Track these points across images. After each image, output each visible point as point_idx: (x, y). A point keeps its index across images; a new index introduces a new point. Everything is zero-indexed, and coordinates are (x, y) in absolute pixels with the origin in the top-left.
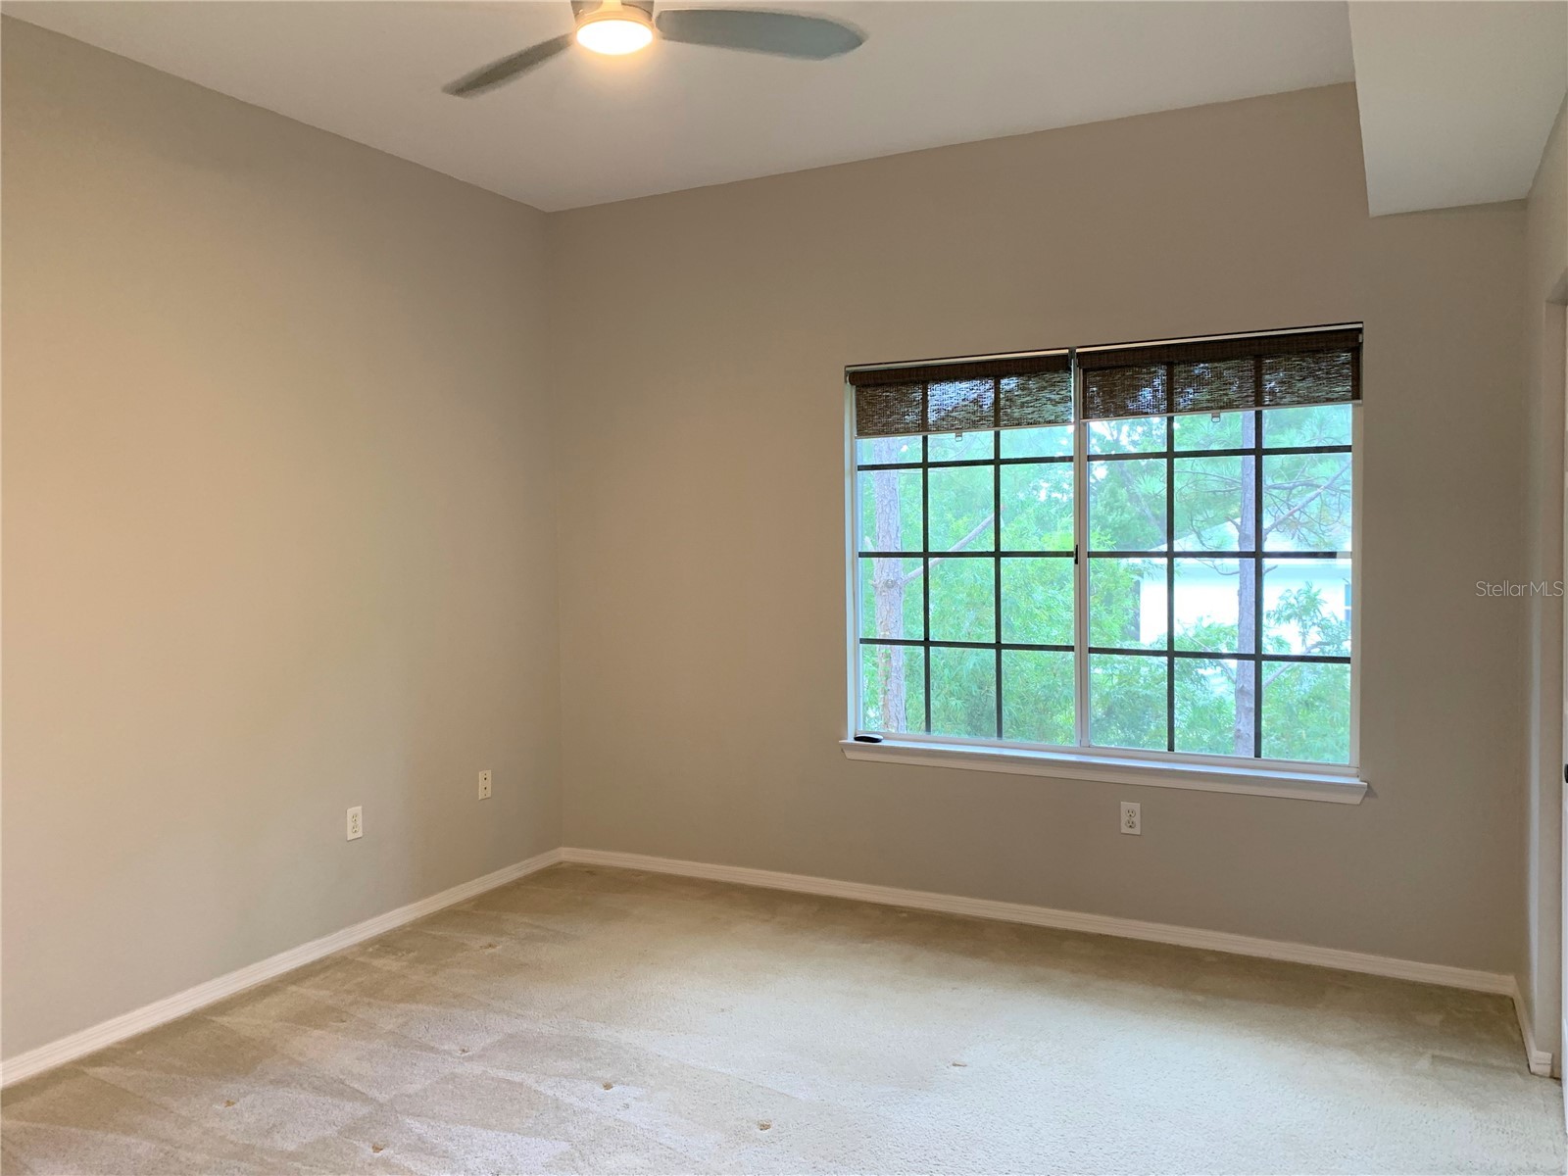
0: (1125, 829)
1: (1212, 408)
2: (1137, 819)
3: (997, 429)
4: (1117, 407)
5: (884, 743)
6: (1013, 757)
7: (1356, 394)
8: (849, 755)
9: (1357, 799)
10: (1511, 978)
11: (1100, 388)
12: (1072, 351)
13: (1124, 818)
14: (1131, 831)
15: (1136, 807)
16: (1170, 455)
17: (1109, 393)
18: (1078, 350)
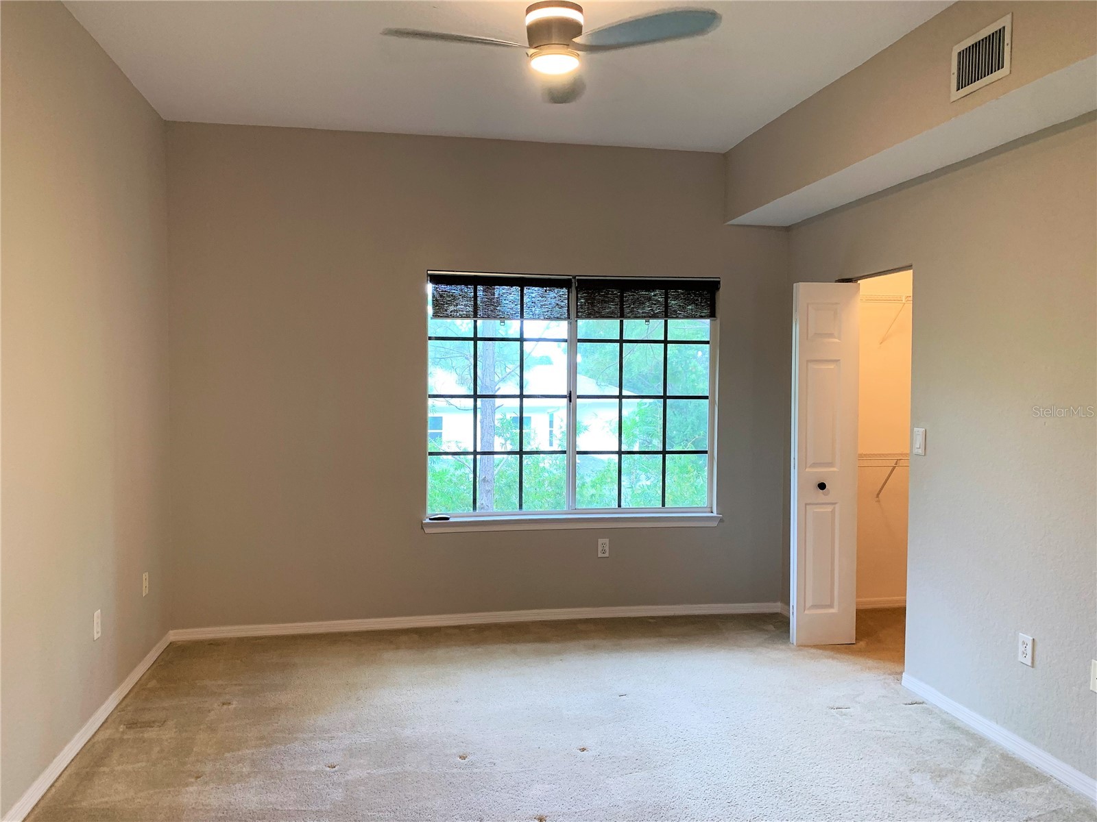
0: (600, 555)
1: (645, 317)
2: (607, 549)
3: (522, 319)
4: (594, 313)
5: (451, 520)
6: (530, 520)
7: (712, 315)
8: (427, 530)
9: (715, 524)
10: (779, 604)
11: (587, 300)
12: (574, 277)
13: (600, 549)
14: (603, 555)
15: (607, 541)
16: (621, 341)
17: (591, 301)
18: (577, 278)
